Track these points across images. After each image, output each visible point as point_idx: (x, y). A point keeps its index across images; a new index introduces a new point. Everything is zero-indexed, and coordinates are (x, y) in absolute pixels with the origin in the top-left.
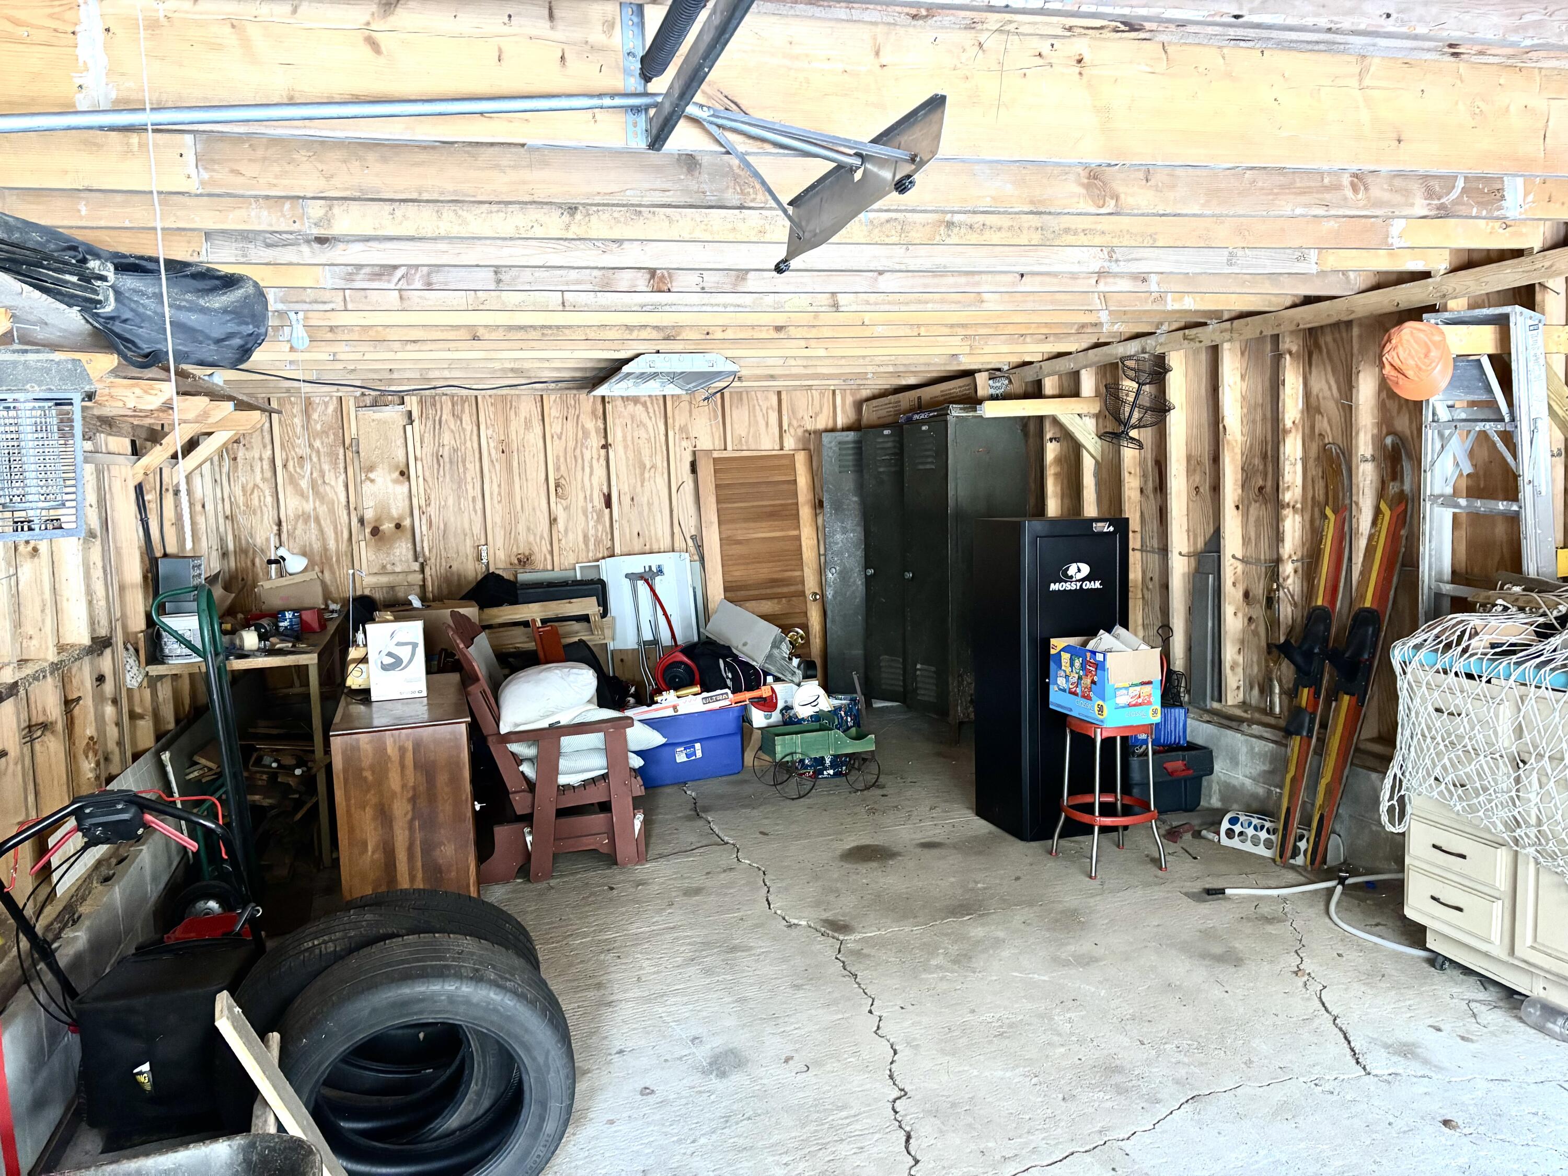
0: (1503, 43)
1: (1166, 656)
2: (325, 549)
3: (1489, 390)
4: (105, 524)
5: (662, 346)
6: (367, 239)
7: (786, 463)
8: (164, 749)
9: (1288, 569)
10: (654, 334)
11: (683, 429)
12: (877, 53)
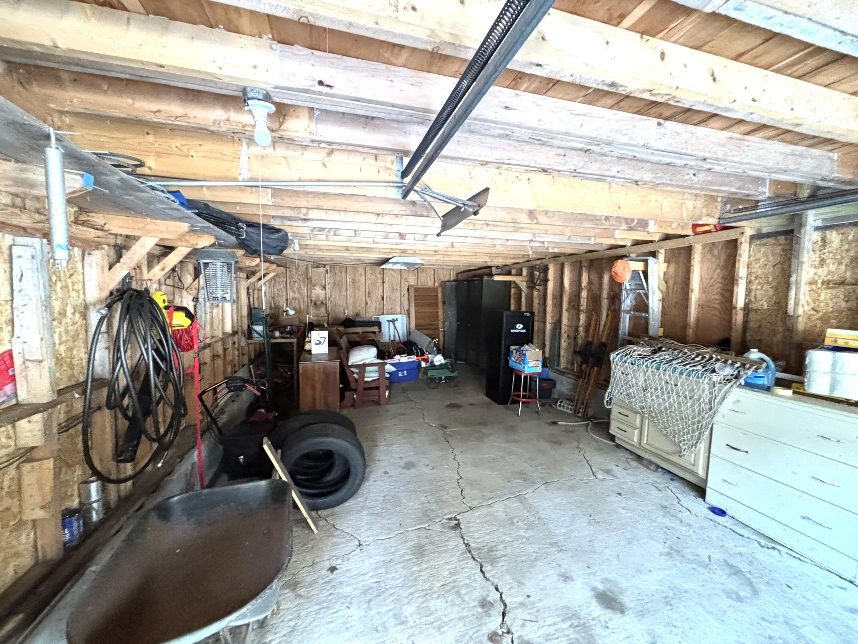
0: (651, 181)
1: (544, 353)
2: (300, 307)
3: (641, 280)
4: (238, 297)
5: (401, 255)
6: (318, 220)
7: (435, 290)
8: (250, 364)
9: (581, 329)
10: (399, 251)
11: (406, 279)
12: (470, 174)
